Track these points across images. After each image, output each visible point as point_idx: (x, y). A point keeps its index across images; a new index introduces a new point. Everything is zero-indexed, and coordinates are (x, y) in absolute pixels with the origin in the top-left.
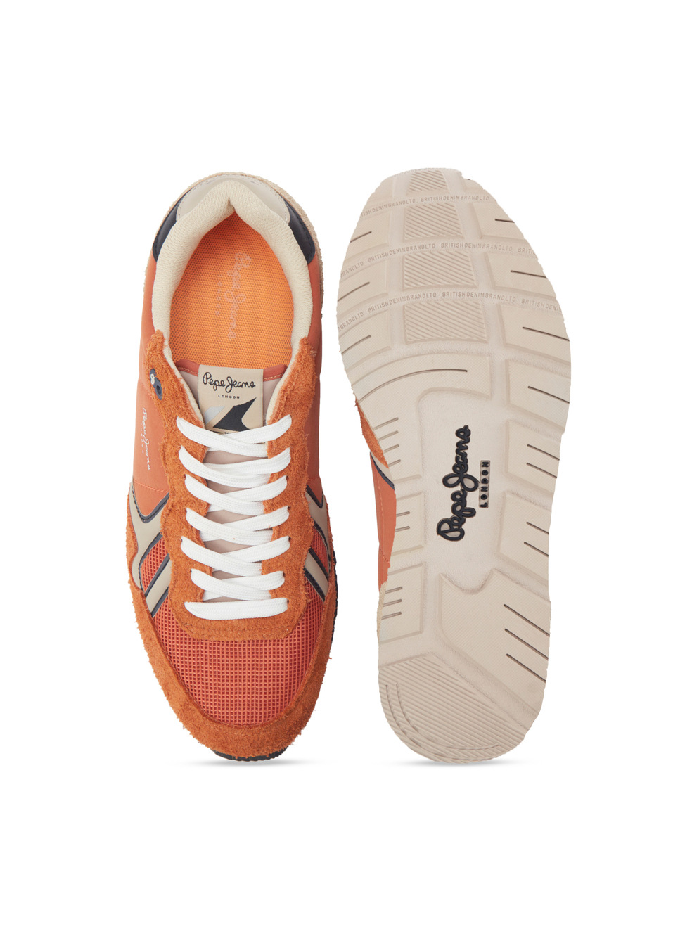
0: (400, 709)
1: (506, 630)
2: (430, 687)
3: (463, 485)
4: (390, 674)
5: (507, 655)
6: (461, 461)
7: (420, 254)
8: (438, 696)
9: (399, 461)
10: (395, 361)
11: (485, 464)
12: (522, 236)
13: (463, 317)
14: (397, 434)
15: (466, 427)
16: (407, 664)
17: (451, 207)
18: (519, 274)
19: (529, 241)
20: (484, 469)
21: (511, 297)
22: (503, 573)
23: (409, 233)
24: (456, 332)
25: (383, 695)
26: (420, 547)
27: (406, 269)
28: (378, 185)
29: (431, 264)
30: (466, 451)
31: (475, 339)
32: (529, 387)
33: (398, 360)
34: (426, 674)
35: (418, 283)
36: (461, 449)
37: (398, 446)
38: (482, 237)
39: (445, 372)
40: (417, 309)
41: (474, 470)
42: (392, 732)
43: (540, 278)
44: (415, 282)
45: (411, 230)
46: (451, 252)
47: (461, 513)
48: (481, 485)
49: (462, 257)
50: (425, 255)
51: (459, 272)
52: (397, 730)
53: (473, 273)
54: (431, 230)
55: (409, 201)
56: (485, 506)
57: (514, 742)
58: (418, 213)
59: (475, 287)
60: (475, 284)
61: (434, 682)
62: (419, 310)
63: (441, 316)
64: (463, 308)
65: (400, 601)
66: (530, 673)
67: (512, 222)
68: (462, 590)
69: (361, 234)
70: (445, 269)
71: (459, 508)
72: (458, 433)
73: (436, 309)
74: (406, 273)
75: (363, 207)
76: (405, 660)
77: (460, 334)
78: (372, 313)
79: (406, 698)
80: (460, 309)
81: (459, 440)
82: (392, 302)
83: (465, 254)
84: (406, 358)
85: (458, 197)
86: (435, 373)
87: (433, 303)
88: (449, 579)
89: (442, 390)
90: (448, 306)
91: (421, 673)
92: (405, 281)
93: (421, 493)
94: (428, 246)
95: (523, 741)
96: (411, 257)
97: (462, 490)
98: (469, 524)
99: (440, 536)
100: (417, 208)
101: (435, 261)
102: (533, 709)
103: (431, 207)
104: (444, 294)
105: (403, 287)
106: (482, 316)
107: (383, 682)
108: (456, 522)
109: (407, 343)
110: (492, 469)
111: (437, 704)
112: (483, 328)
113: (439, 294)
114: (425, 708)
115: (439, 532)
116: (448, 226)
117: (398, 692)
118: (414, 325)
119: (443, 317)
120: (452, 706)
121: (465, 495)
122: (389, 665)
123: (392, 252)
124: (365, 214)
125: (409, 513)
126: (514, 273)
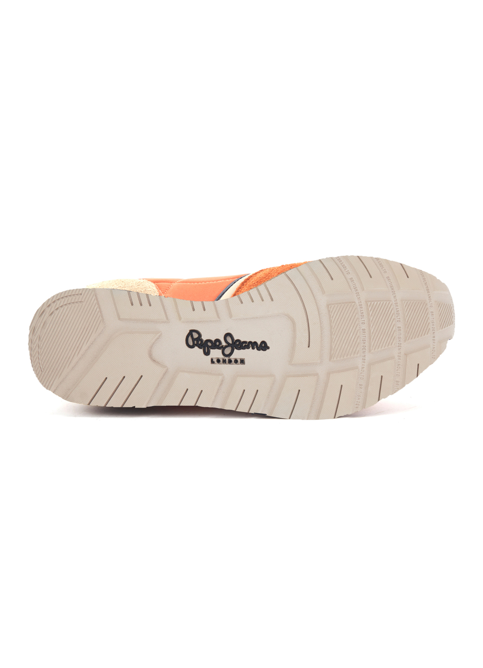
0: (65, 304)
1: (124, 377)
2: (81, 325)
3: (226, 347)
4: (89, 297)
5: (106, 378)
6: (244, 345)
7: (393, 312)
8: (75, 331)
9: (242, 303)
10: (314, 298)
11: (242, 362)
12: (408, 384)
13: (348, 343)
14: (261, 301)
15: (268, 348)
16: (97, 309)
17: (426, 333)
18: (380, 382)
19: (404, 388)
20: (239, 361)
21: (363, 376)
22: (164, 374)
23: (408, 304)
24: (337, 339)
25: (74, 291)
26: (180, 319)
27: (382, 302)
28: (443, 281)
29: (386, 321)
30: (251, 348)
31: (332, 352)
32: (299, 390)
33: (315, 299)
34: (90, 323)
35: (371, 312)
36: (253, 345)
37: (253, 302)
38: (406, 355)
39: (307, 332)
40: (353, 311)
41: (238, 354)
42: (49, 297)
43: (378, 396)
44: (372, 310)
45: (410, 305)
46: (395, 334)
47: (206, 346)
48: (227, 359)
49: (391, 341)
50: (392, 316)
51: (380, 340)
52: (50, 300)
53: (379, 349)
54: (410, 319)
55: (431, 303)
56: (212, 362)
57: (45, 383)
58: (423, 309)
59: (370, 351)
60: (372, 351)
61: (84, 328)
62: (352, 313)
63: (348, 328)
64: (354, 343)
65: (141, 305)
66: (94, 394)
67: (417, 376)
68: (151, 347)
69: (406, 271)
70: (382, 329)
71: (209, 344)
72: (263, 342)
73: (353, 324)
74: (379, 303)
75: (426, 271)
76: (99, 308)
77: (335, 342)
78: (349, 281)
79: (73, 308)
80: (353, 341)
81: (259, 343)
82: (358, 294)
83: (393, 343)
84: (317, 305)
85: (434, 337)
86: (307, 326)
87: (357, 322)
88: (158, 338)
89: (294, 330)
90: (355, 333)
91: (90, 319)
92: (373, 303)
93: (219, 318)
94: (398, 317)
95: (45, 389)
96: (391, 306)
97: (222, 346)
98: (198, 351)
99: (188, 332)
100: (426, 309)
101: (388, 323)
102: (69, 396)
103: (427, 318)
104: (364, 330)
105: (369, 301)
106: (349, 356)
107: (84, 292)
108: (200, 342)
109: (328, 306)
110: (239, 366)
111: (69, 329)
112: (340, 357)
113: (364, 327)
114: (66, 321)
115: (191, 332)
116: (414, 331)
117: (77, 302)
118: (341, 310)
119: (347, 330)
120: (68, 340)
121: (219, 348)
122: (96, 296)
123: (394, 293)
124: (422, 273)
125: (205, 310)
126: (380, 378)
